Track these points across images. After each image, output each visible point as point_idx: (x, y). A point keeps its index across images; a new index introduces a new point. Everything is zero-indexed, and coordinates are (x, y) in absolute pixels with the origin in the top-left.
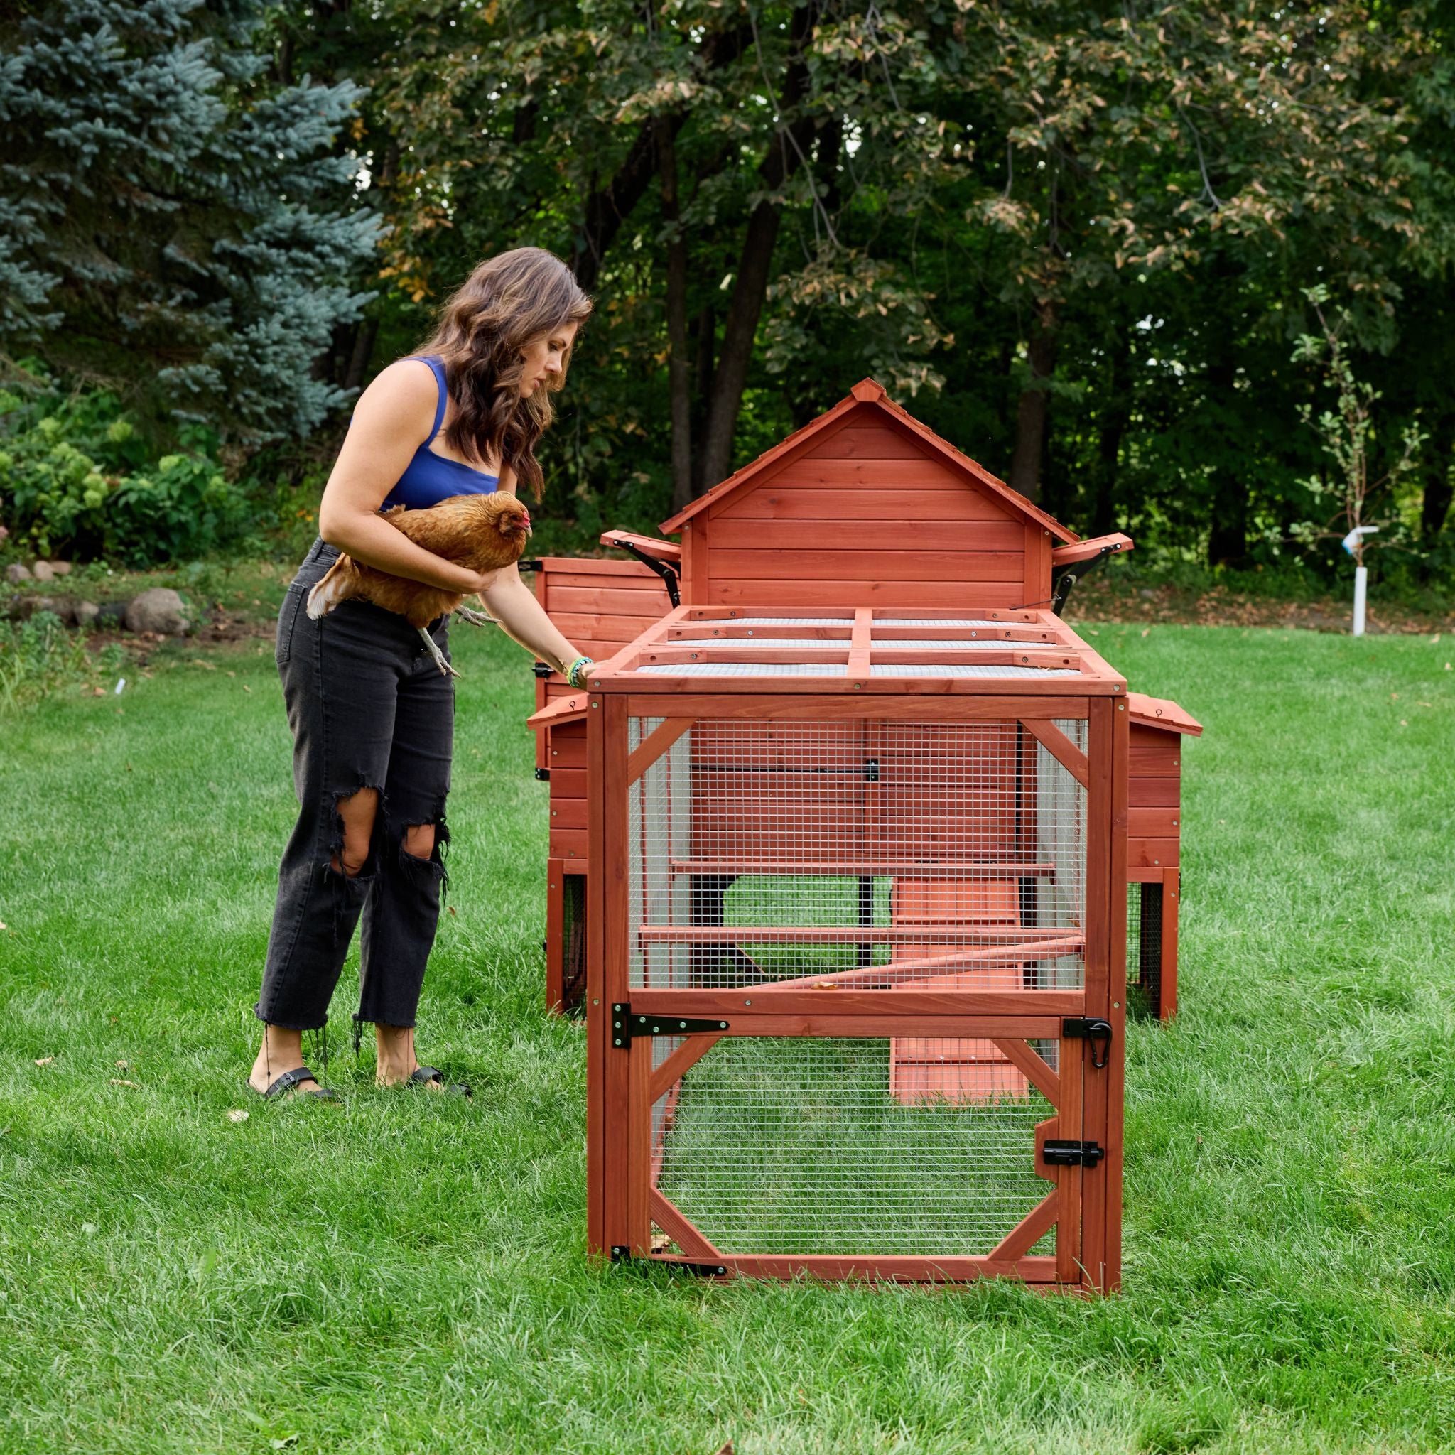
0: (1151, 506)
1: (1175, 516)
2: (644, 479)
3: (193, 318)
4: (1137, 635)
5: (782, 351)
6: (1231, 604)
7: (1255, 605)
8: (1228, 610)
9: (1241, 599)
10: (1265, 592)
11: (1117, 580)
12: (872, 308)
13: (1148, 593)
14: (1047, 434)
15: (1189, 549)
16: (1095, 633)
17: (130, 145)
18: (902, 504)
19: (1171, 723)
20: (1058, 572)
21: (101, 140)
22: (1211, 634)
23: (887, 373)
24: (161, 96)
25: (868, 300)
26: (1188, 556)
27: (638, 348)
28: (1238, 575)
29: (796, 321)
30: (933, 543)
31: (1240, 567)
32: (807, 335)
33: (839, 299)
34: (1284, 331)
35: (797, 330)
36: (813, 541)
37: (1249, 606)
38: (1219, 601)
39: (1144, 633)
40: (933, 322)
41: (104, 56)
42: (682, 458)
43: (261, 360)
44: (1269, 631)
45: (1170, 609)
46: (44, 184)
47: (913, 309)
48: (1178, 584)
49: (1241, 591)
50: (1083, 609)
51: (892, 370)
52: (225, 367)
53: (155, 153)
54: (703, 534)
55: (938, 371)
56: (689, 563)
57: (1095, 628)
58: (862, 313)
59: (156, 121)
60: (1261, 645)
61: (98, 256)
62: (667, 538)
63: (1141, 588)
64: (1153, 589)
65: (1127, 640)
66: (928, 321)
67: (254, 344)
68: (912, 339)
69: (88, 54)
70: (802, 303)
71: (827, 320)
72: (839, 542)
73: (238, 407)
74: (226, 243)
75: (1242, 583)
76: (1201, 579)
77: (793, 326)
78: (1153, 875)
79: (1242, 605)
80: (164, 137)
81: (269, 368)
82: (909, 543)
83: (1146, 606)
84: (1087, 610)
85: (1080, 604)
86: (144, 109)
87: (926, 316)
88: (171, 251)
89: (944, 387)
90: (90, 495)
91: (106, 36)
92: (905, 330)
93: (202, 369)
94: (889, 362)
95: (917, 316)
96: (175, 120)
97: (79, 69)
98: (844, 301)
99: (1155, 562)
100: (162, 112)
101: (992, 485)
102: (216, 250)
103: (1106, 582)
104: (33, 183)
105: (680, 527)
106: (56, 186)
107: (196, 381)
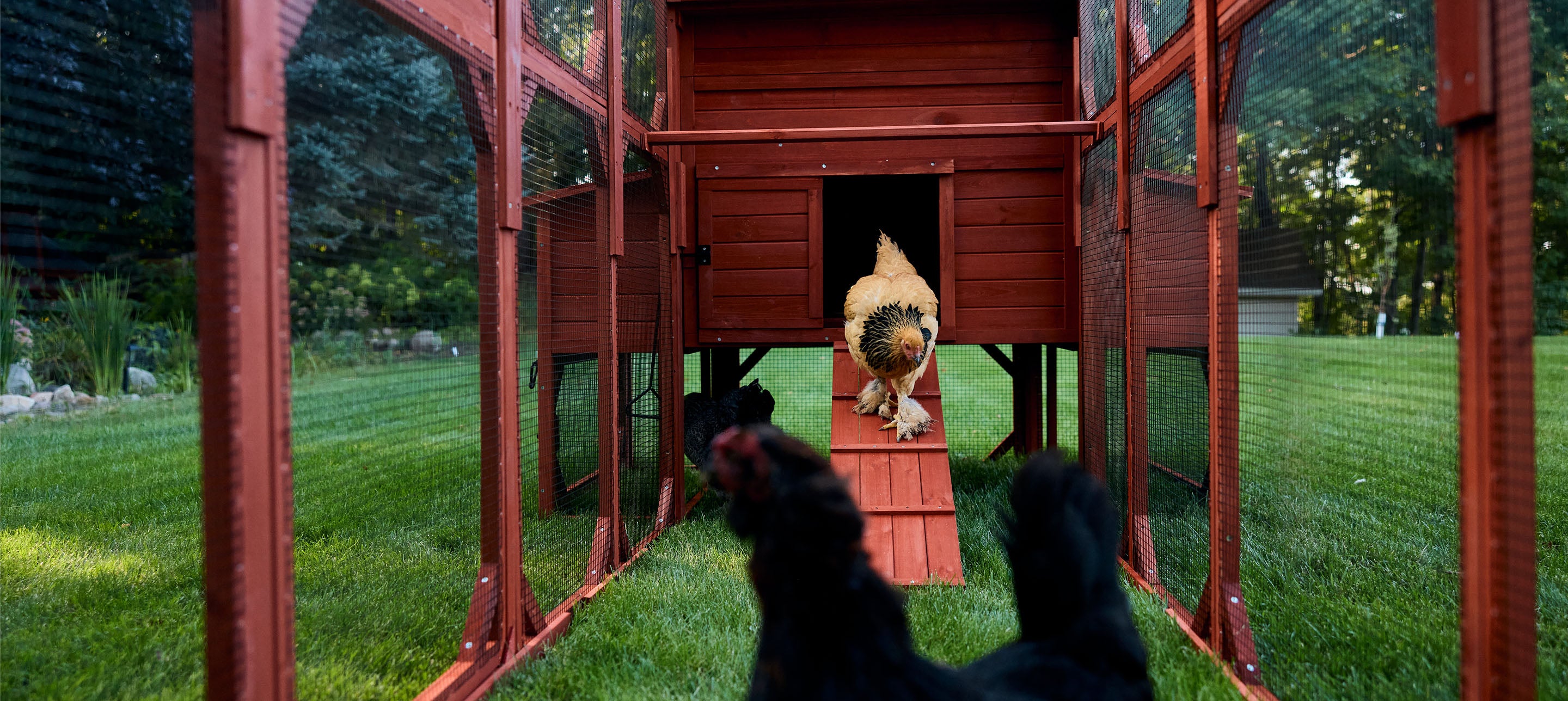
3: (433, 195)
17: (395, 106)
21: (379, 101)
24: (409, 80)
41: (383, 63)
43: (465, 213)
46: (353, 125)
52: (447, 216)
53: (407, 109)
59: (408, 93)
61: (385, 165)
67: (461, 205)
69: (374, 61)
73: (454, 237)
74: (450, 160)
80: (411, 101)
81: (468, 217)
86: (402, 87)
88: (423, 163)
90: (409, 299)
91: (383, 54)
93: (433, 218)
96: (416, 93)
97: (369, 68)
100: (411, 90)
102: (445, 162)
104: (348, 125)
106: (360, 127)
107: (433, 223)
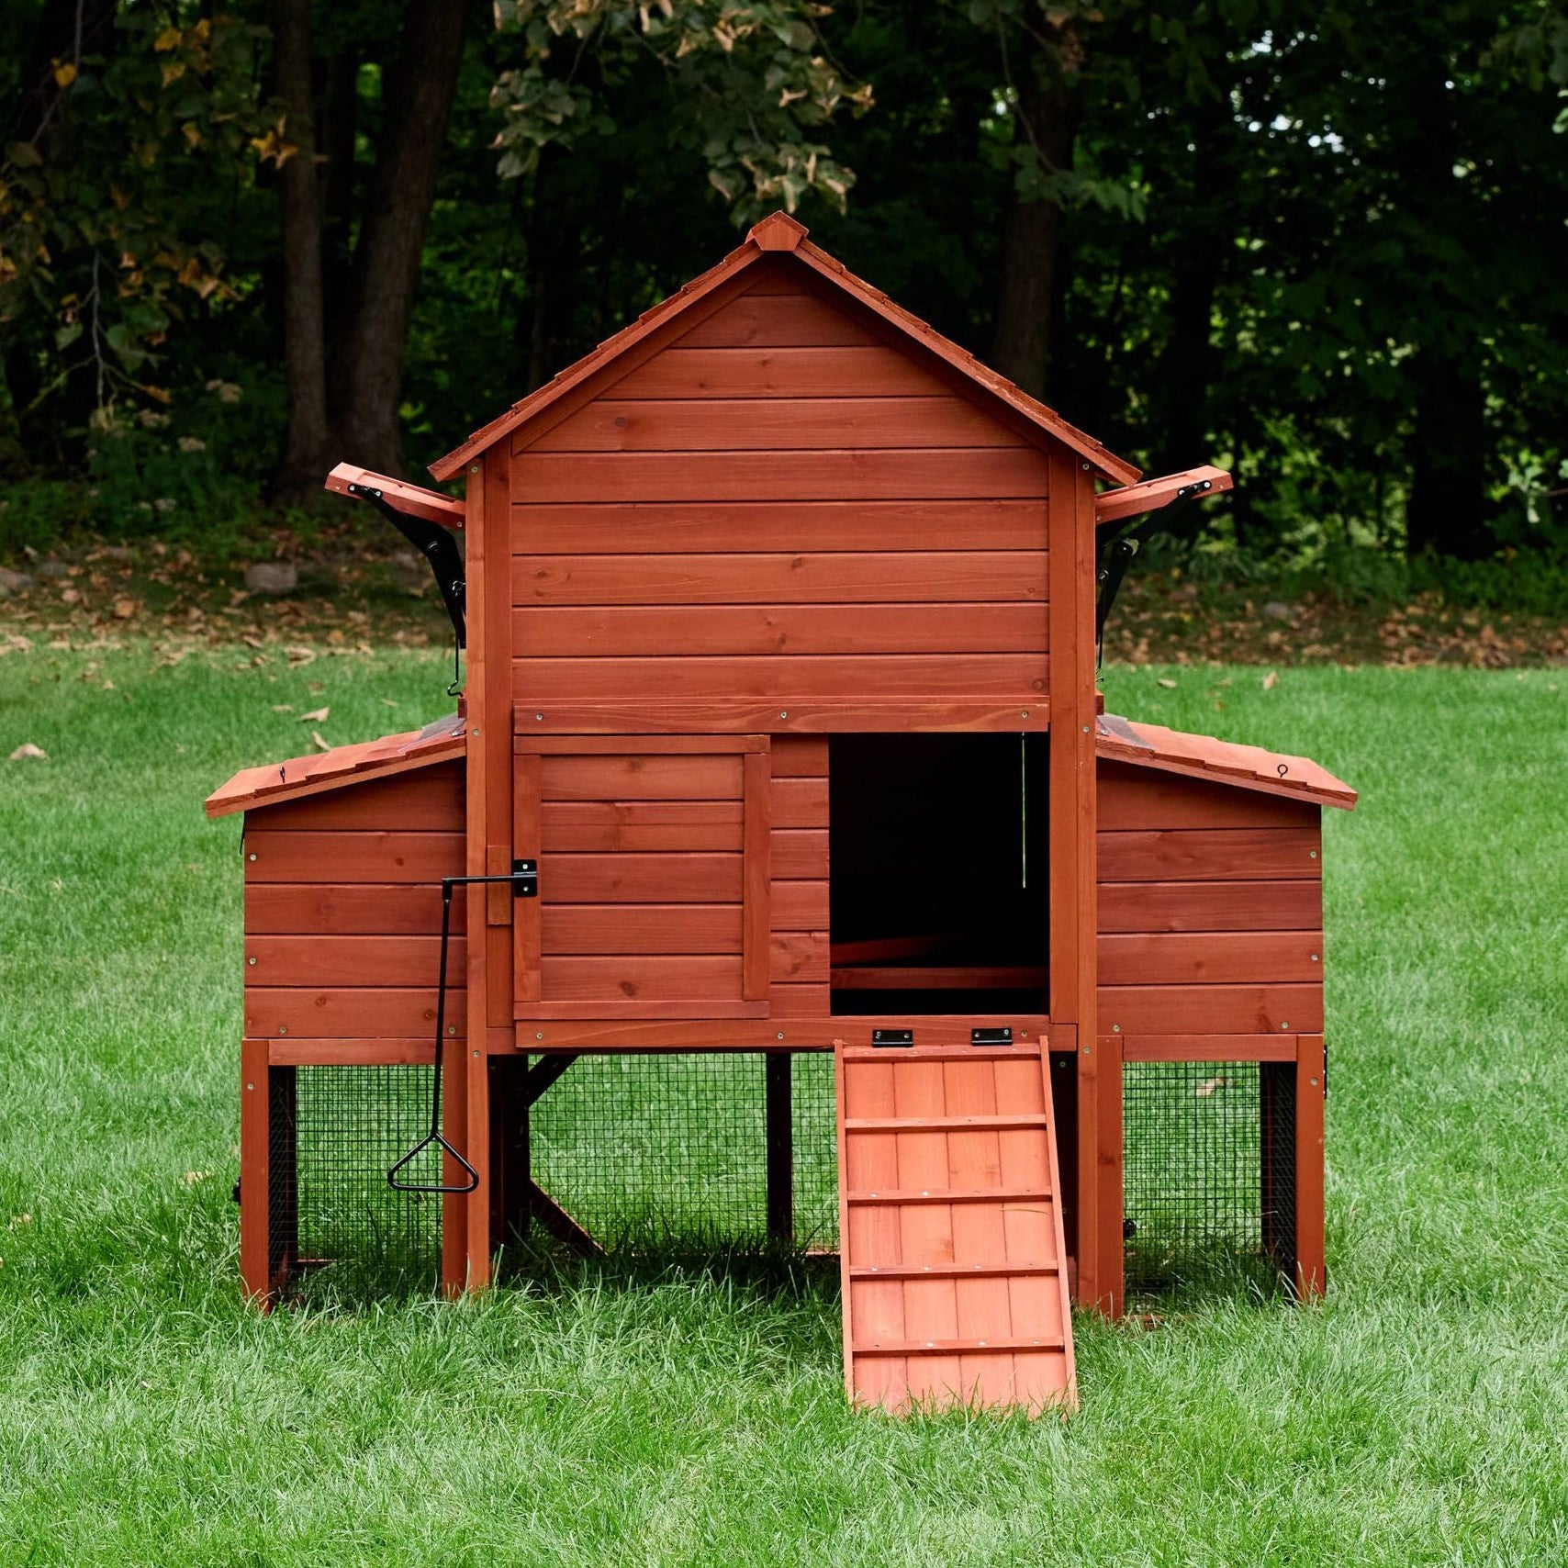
0: (1281, 429)
1: (1334, 453)
2: (230, 393)
4: (1254, 687)
5: (523, 129)
6: (1450, 630)
7: (1499, 629)
8: (1448, 643)
9: (1471, 620)
10: (1522, 603)
11: (1214, 584)
12: (703, 37)
13: (1279, 610)
14: (1061, 282)
15: (1363, 520)
16: (1170, 683)
18: (843, 423)
19: (1304, 786)
20: (1109, 532)
22: (1403, 682)
23: (738, 166)
25: (694, 22)
26: (1364, 535)
27: (217, 127)
28: (1464, 568)
29: (552, 69)
30: (891, 488)
31: (1467, 555)
32: (575, 96)
33: (637, 23)
34: (1545, 67)
35: (554, 86)
36: (688, 489)
37: (1488, 632)
38: (1425, 623)
39: (1267, 682)
40: (830, 64)
42: (308, 351)
44: (1522, 676)
45: (1325, 641)
47: (786, 37)
48: (1340, 592)
49: (1472, 601)
50: (1143, 646)
51: (747, 161)
54: (503, 479)
55: (840, 160)
56: (480, 528)
57: (1169, 675)
58: (684, 49)
60: (1502, 698)
62: (439, 488)
63: (1263, 600)
64: (1290, 601)
65: (1234, 696)
66: (818, 61)
68: (787, 97)
70: (569, 33)
71: (614, 66)
72: (734, 488)
75: (1472, 587)
76: (1387, 580)
77: (545, 80)
78: (1278, 1049)
79: (1474, 632)
82: (852, 487)
83: (1275, 637)
84: (1151, 645)
85: (1137, 635)
87: (816, 51)
89: (849, 193)
92: (774, 78)
94: (740, 145)
95: (796, 52)
98: (647, 24)
99: (1294, 548)
101: (992, 387)
103: (1191, 589)
105: (464, 468)
